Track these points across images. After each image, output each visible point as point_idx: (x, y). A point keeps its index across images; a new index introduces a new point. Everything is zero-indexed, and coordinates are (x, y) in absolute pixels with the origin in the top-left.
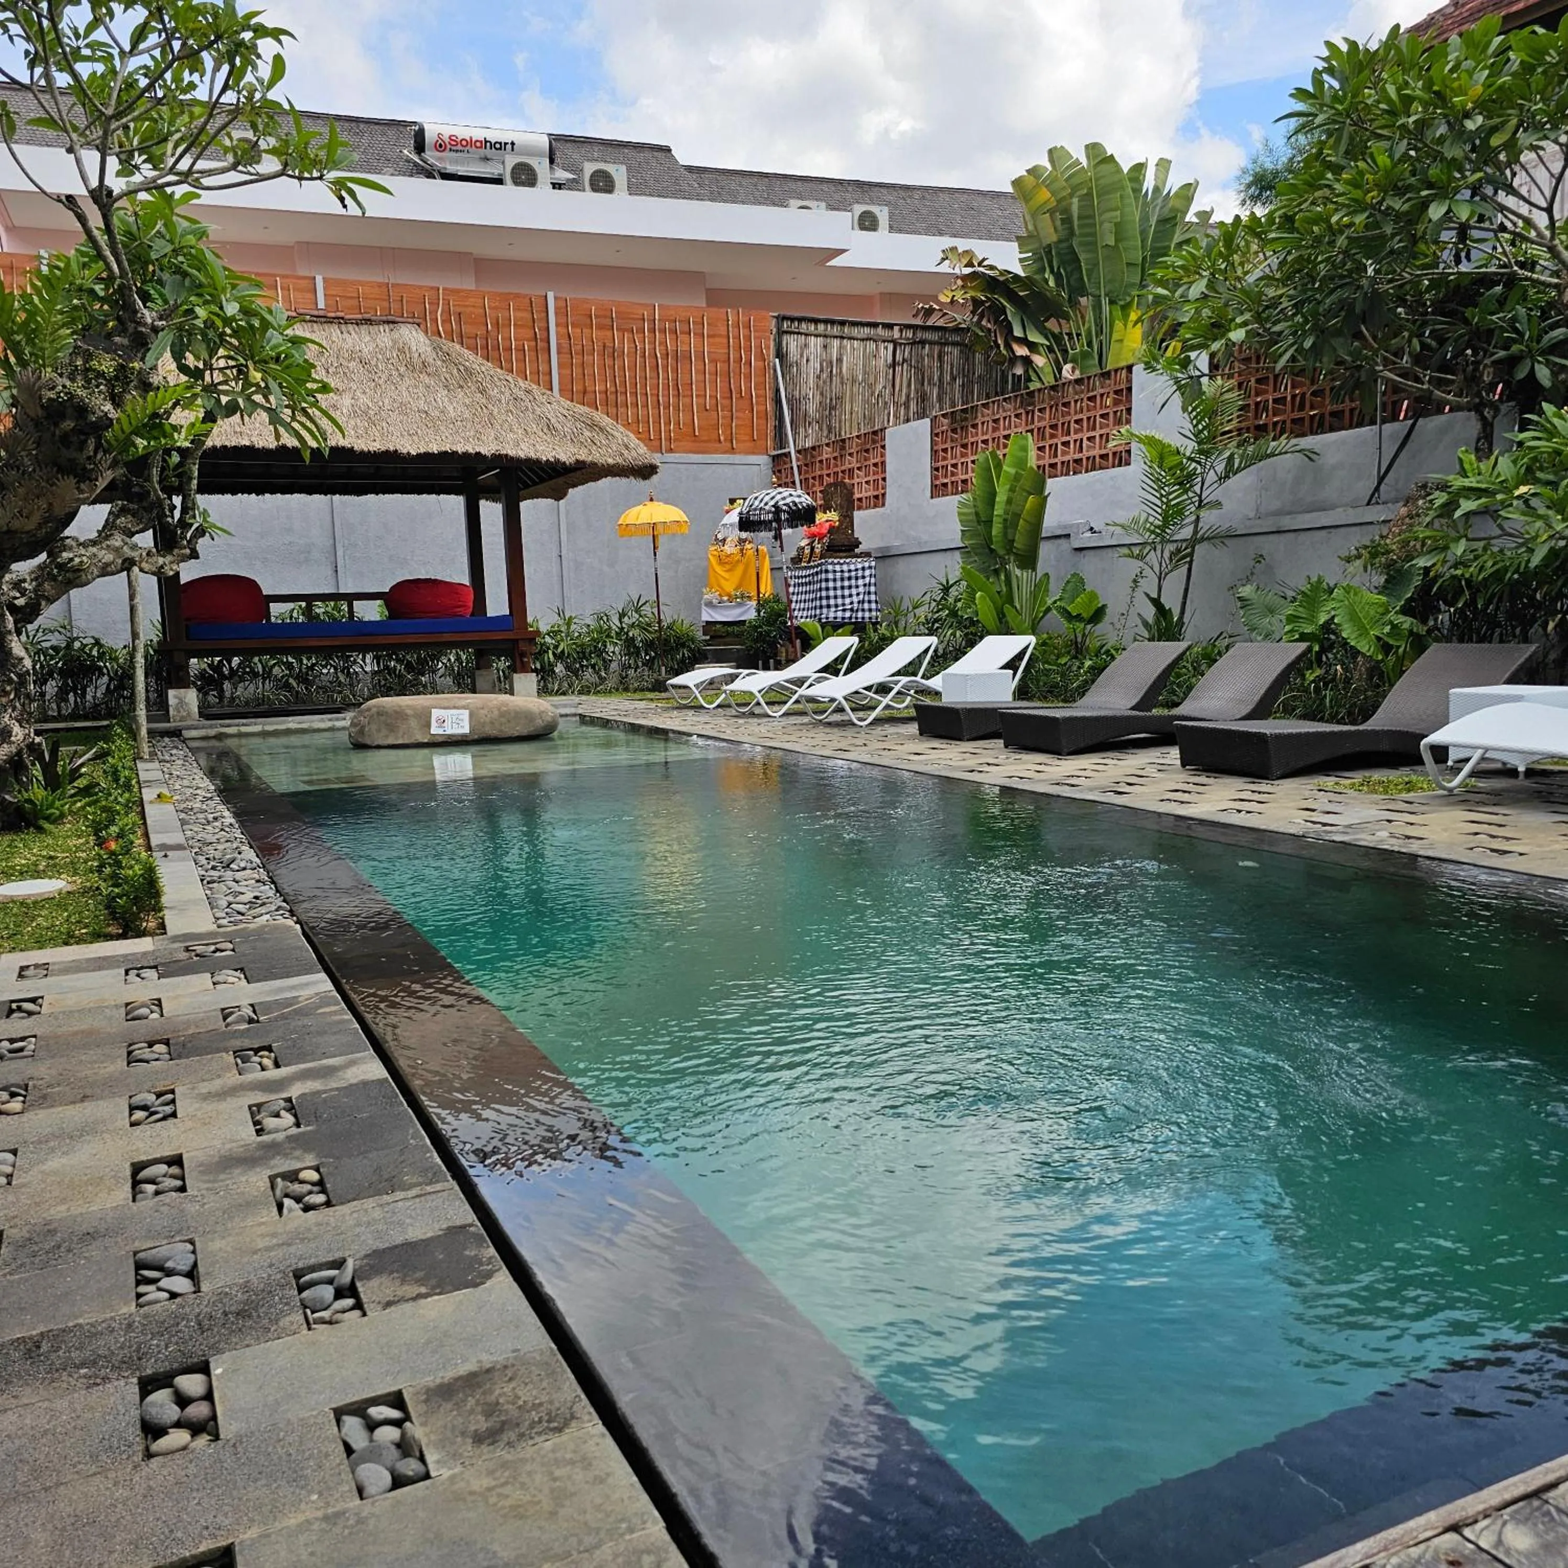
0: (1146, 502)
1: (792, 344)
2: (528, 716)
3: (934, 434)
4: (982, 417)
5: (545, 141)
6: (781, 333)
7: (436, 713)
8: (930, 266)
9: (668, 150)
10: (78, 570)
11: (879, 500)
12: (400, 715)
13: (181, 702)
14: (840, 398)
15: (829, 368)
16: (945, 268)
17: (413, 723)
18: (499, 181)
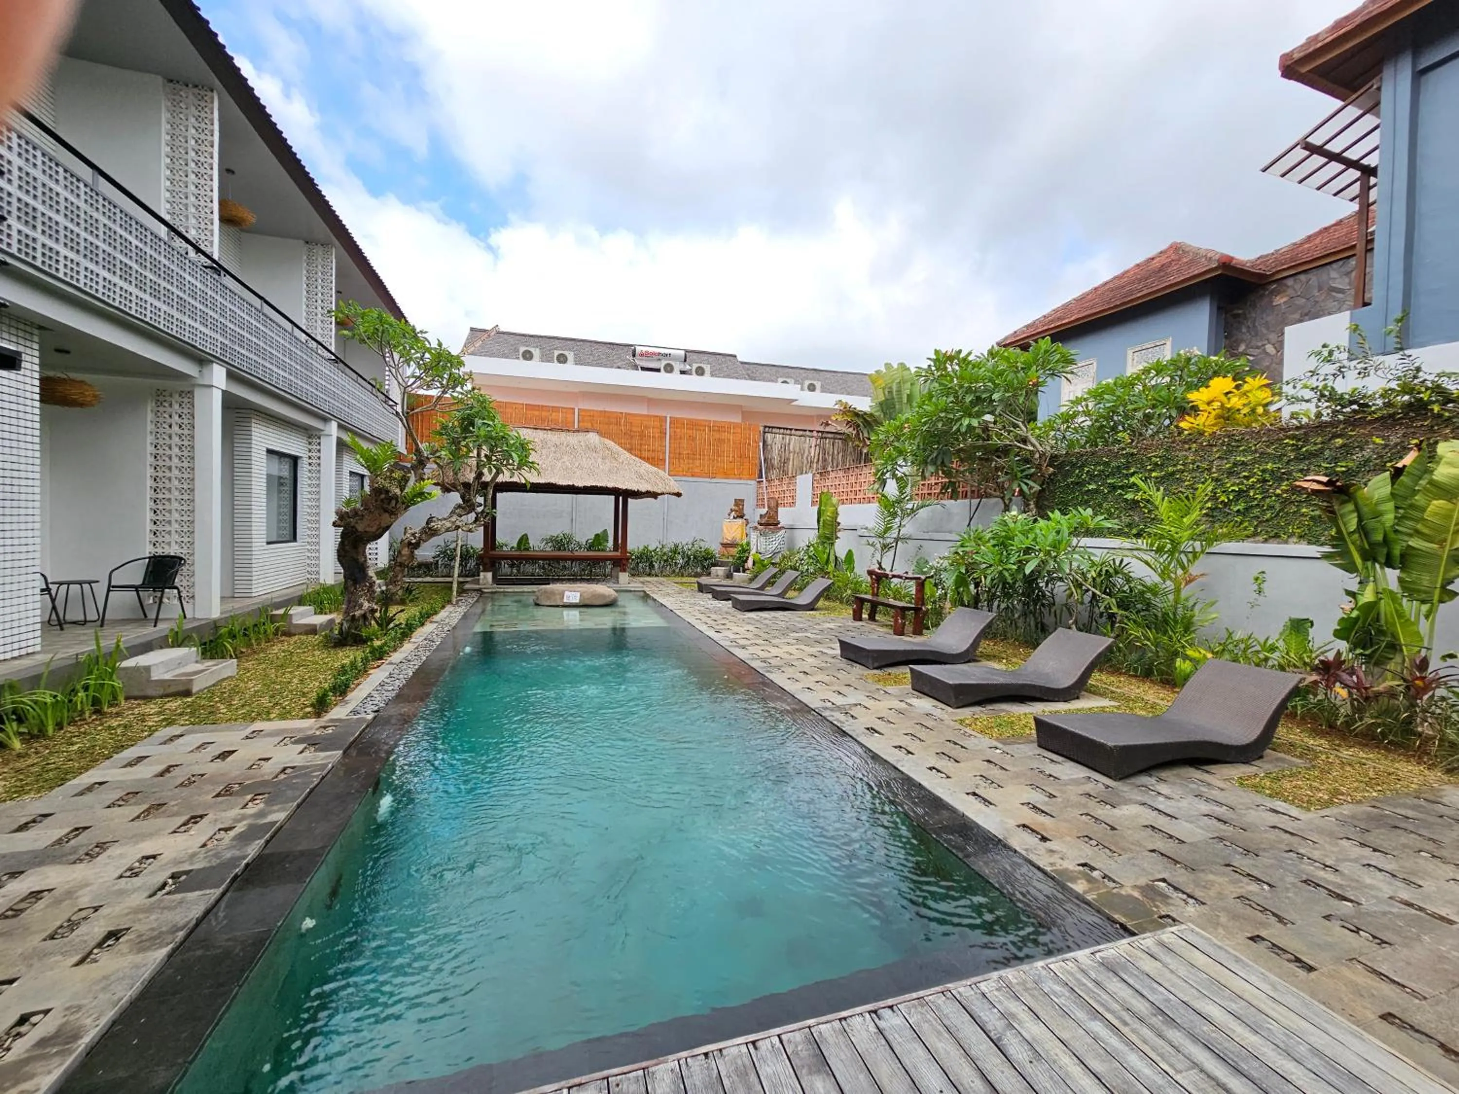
0: (877, 523)
1: (769, 436)
2: (603, 596)
3: (813, 480)
4: (832, 475)
5: (683, 352)
6: (765, 432)
7: (567, 593)
8: (831, 406)
9: (735, 356)
10: (435, 530)
11: (793, 504)
12: (553, 593)
13: (485, 577)
14: (788, 459)
15: (784, 447)
16: (837, 407)
17: (558, 597)
18: (658, 370)
